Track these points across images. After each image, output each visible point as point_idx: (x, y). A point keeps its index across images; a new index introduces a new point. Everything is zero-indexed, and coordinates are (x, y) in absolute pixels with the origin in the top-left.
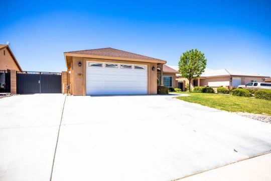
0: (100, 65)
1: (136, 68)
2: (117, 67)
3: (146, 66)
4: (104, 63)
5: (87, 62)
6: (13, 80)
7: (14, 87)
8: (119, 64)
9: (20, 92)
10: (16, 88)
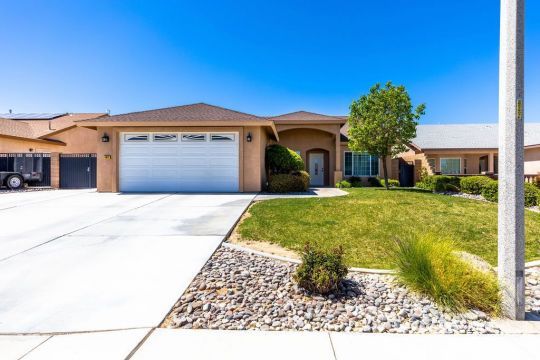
0: (144, 138)
1: (215, 138)
2: (174, 139)
3: (237, 133)
4: (151, 134)
5: (122, 134)
6: (55, 168)
7: (55, 178)
8: (179, 134)
9: (63, 185)
10: (58, 179)
